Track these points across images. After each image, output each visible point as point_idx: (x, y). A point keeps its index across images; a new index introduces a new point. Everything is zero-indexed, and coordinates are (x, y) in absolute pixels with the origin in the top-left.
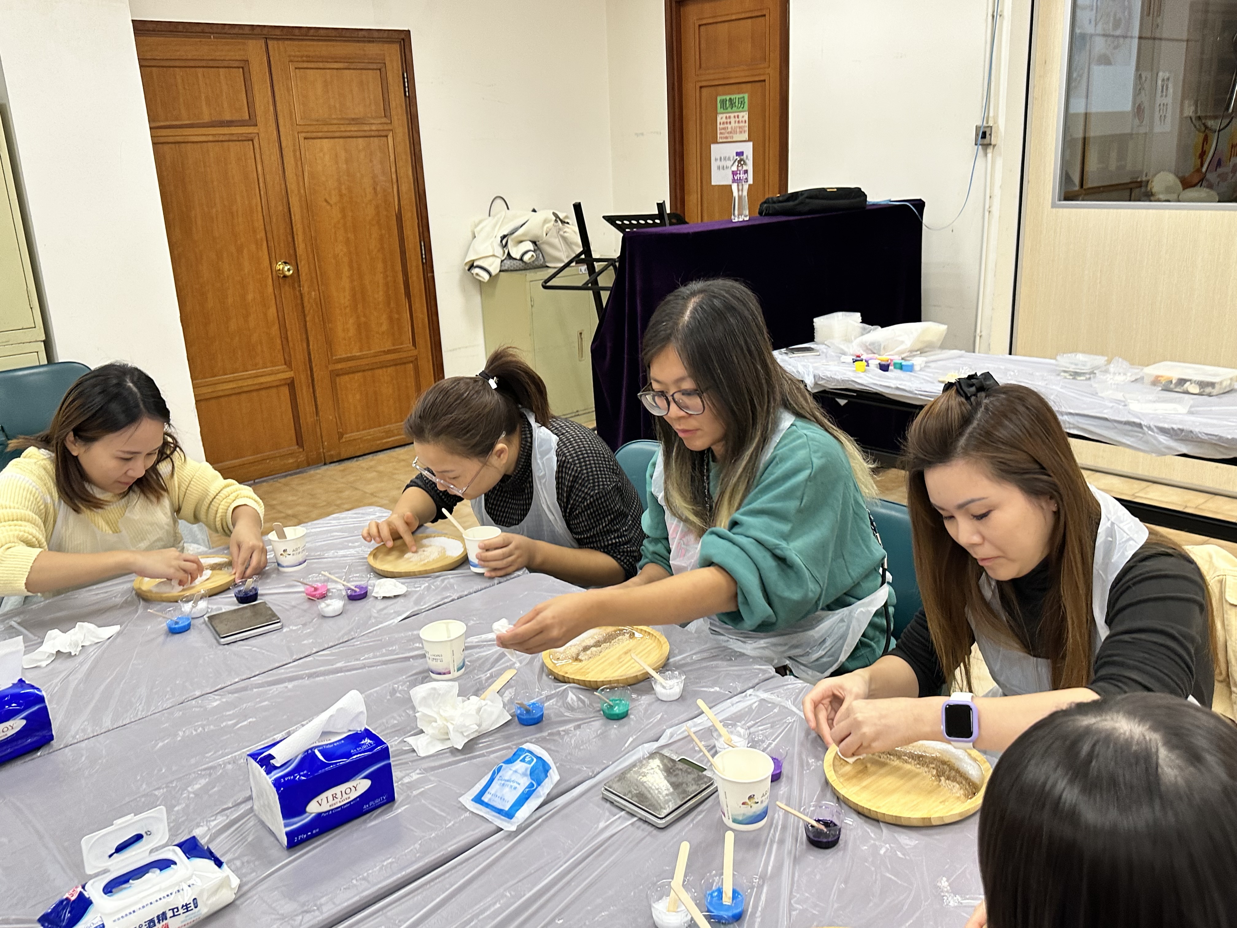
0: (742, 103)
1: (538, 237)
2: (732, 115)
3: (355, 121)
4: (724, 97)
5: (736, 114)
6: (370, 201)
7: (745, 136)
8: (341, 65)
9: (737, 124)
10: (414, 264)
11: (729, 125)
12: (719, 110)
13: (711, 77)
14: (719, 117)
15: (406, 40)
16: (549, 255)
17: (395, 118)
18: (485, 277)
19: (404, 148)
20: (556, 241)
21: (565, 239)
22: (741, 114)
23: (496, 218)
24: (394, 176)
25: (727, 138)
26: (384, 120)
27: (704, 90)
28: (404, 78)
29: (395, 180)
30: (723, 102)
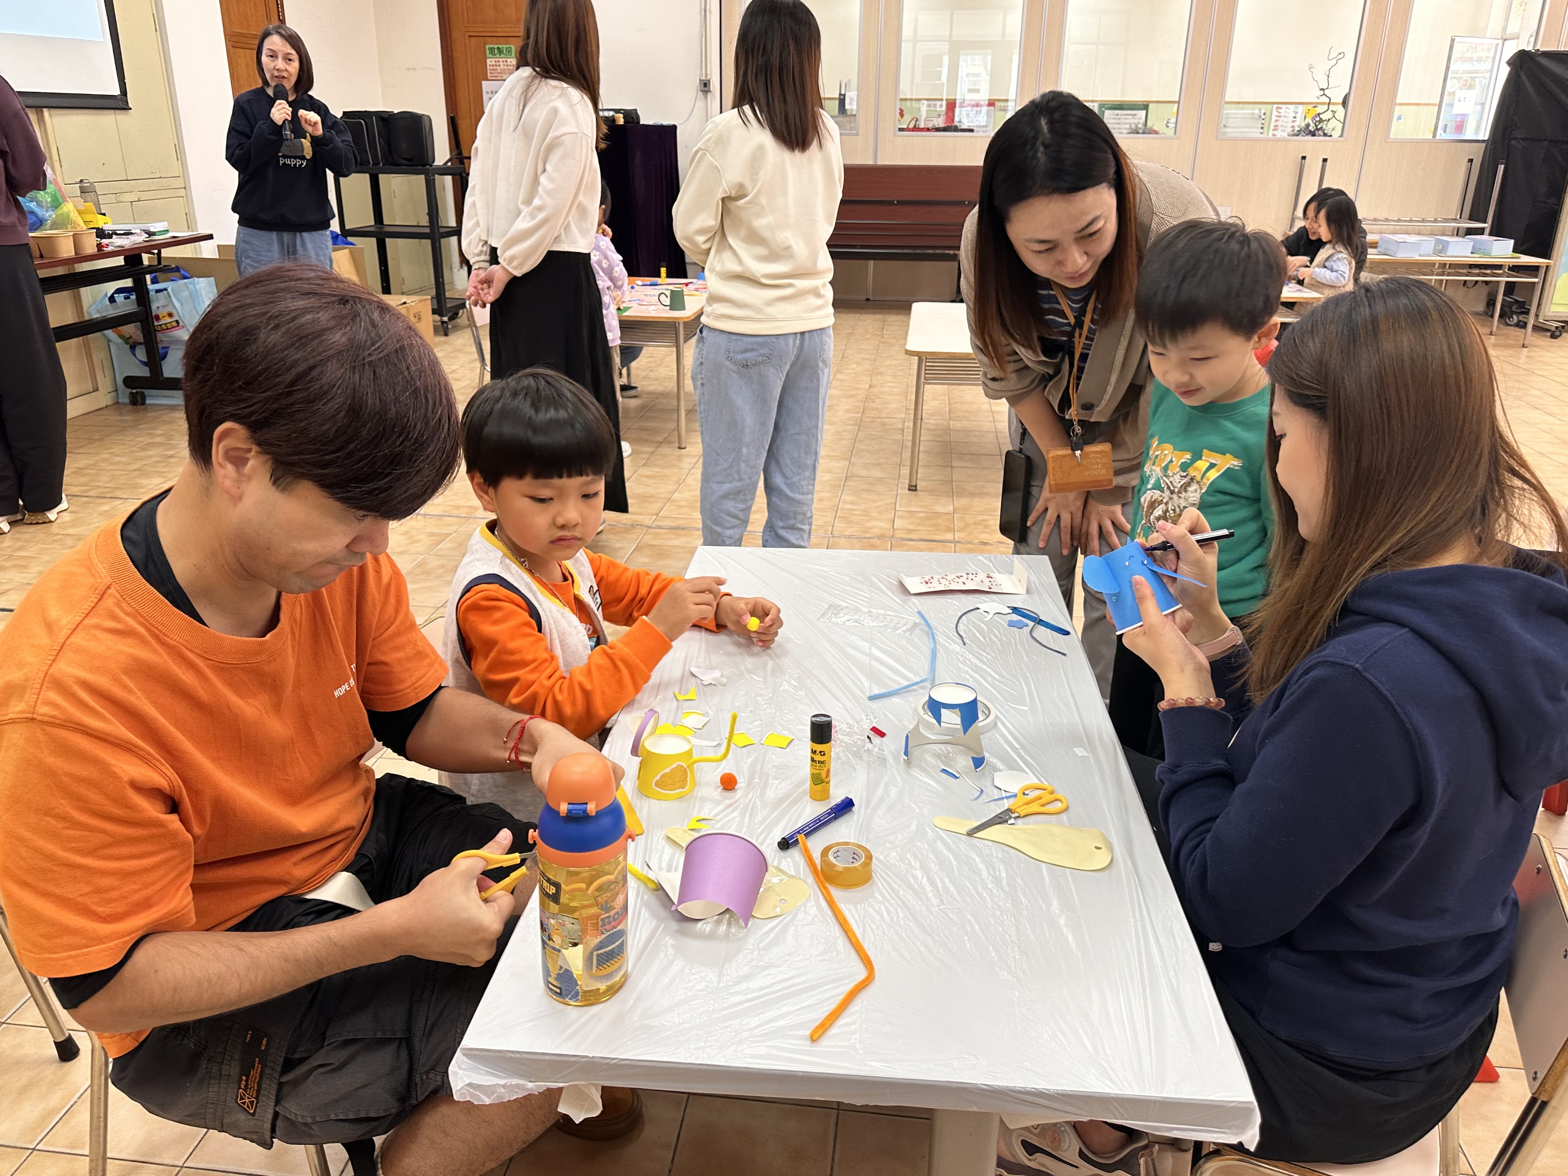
0: (510, 52)
2: (501, 60)
4: (492, 46)
5: (504, 59)
9: (506, 67)
11: (498, 67)
12: (488, 55)
13: (480, 29)
14: (488, 61)
22: (509, 60)
25: (496, 77)
27: (473, 39)
30: (492, 50)
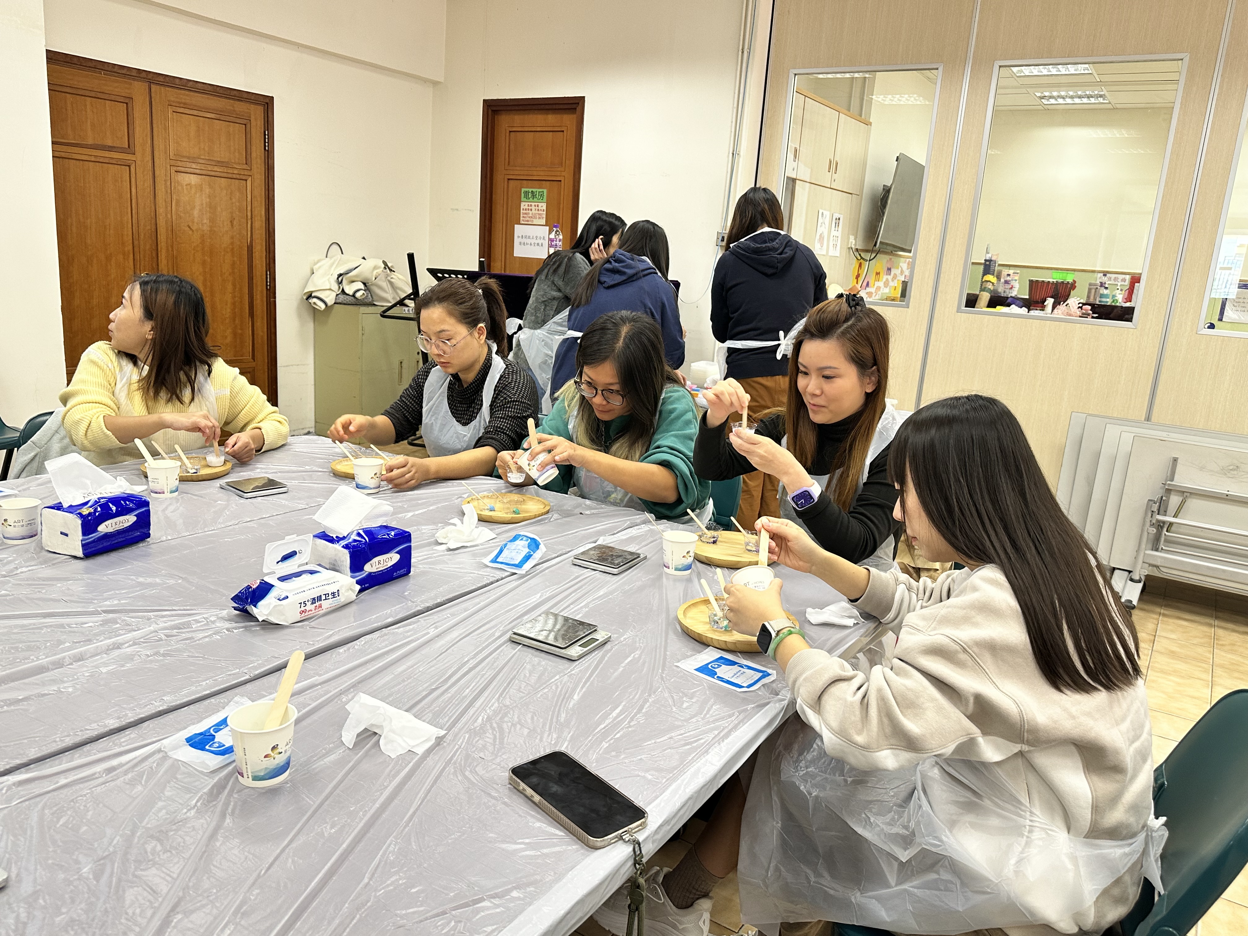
0: (542, 196)
1: (368, 280)
2: (533, 204)
3: (220, 163)
4: (527, 190)
5: (536, 204)
6: (227, 232)
7: (543, 222)
8: (212, 116)
9: (537, 212)
10: (259, 288)
11: (530, 211)
12: (523, 199)
13: (517, 173)
14: (522, 204)
15: (270, 104)
16: (377, 295)
17: (254, 166)
18: (322, 306)
19: (260, 192)
20: (384, 284)
21: (391, 283)
22: (540, 204)
23: (333, 260)
24: (249, 214)
25: (528, 221)
26: (245, 167)
27: (511, 182)
28: (265, 135)
29: (249, 217)
30: (526, 193)
